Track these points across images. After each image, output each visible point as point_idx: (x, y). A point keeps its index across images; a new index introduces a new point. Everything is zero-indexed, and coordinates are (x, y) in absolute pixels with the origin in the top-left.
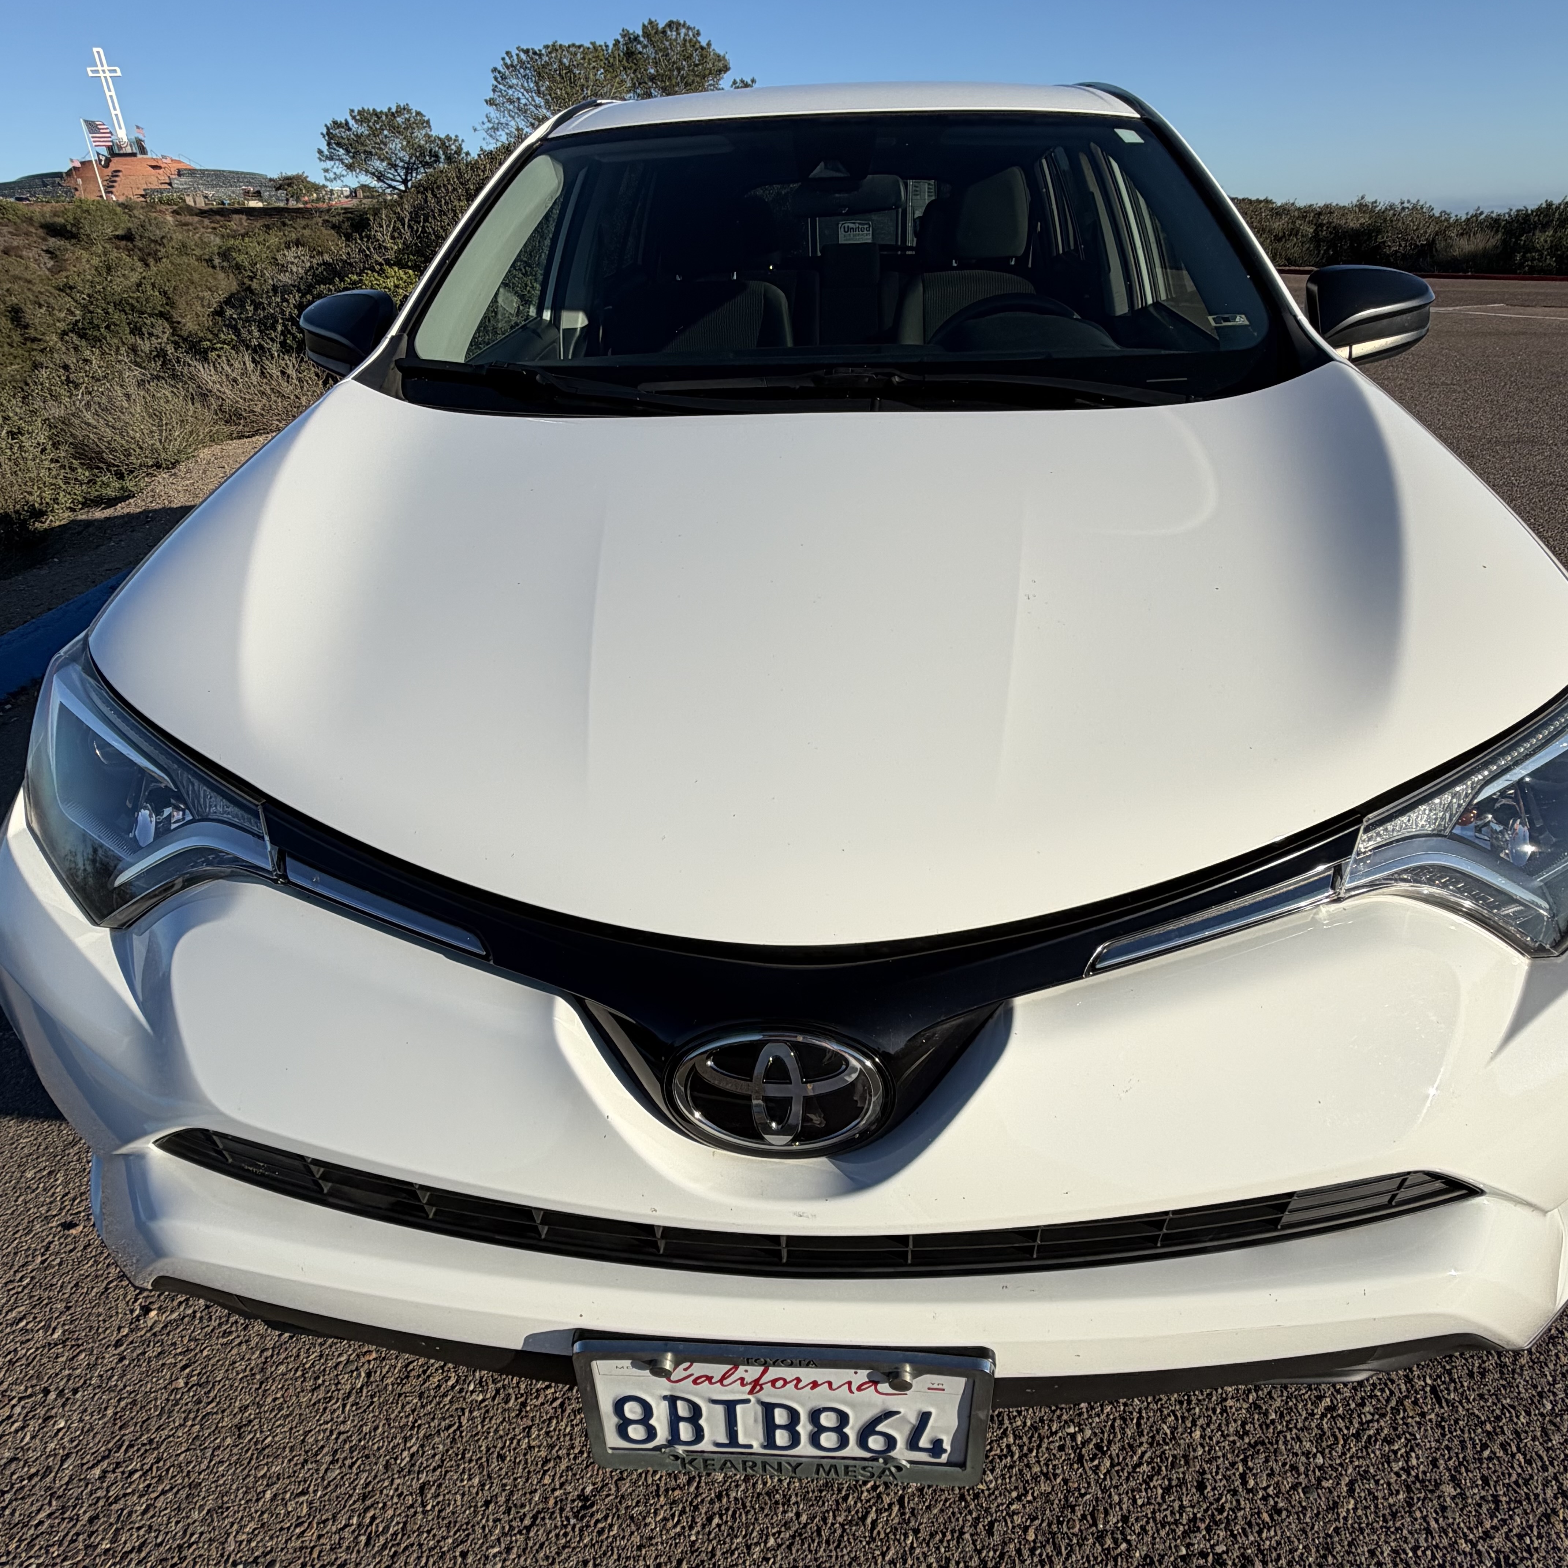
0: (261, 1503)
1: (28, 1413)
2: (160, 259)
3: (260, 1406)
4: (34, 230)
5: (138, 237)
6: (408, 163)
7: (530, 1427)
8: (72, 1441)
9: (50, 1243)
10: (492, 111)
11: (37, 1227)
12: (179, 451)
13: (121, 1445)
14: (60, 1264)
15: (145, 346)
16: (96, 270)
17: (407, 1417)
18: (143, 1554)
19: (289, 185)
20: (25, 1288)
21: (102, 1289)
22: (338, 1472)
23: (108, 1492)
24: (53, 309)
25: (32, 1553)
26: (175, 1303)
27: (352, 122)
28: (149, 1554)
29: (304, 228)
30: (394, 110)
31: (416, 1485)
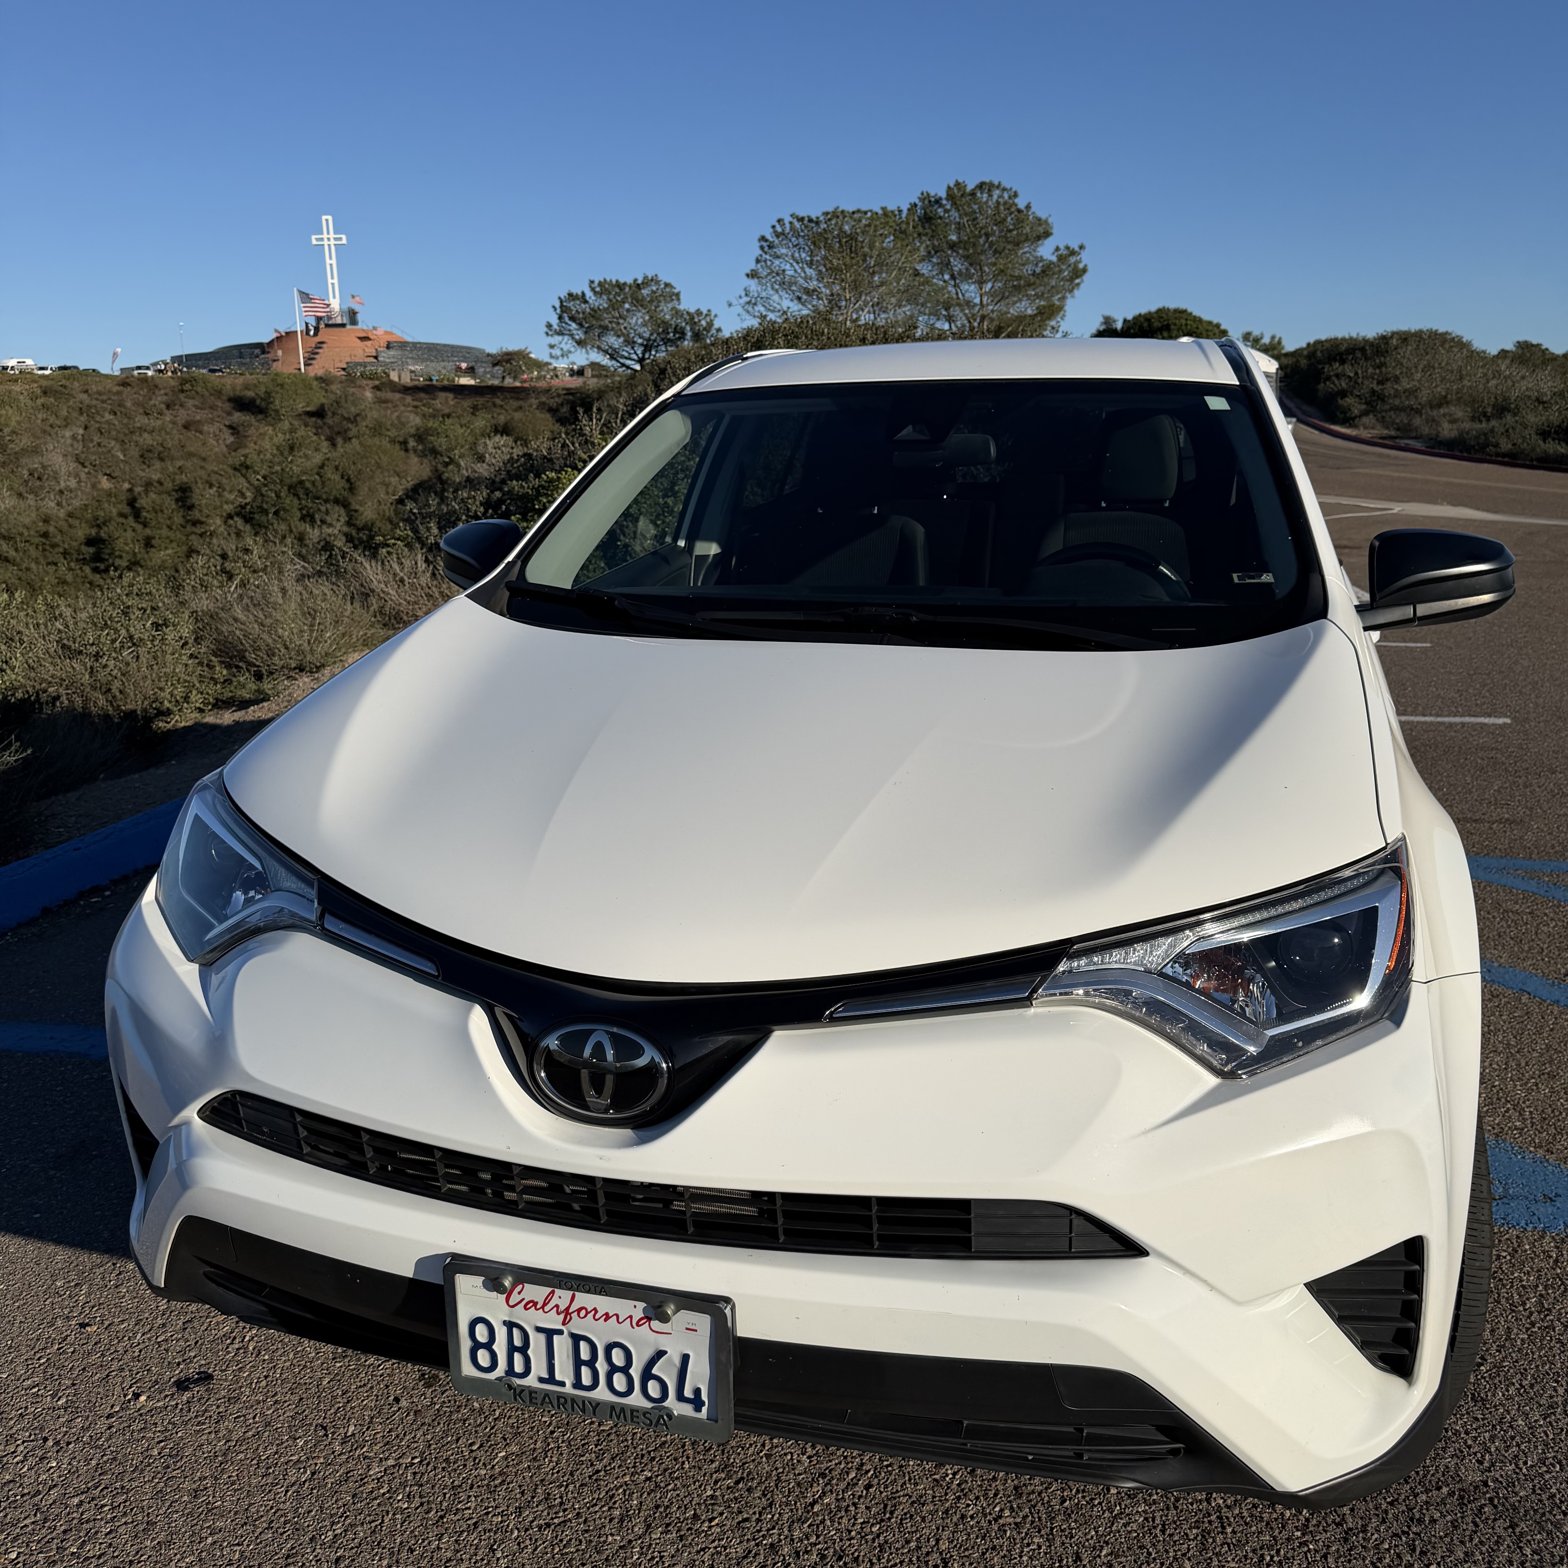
0: (202, 1545)
1: (28, 1452)
2: (350, 439)
3: (216, 1479)
4: (220, 404)
5: (330, 414)
6: (649, 340)
7: (442, 1535)
8: (60, 1477)
9: (67, 1336)
10: (753, 284)
11: (59, 1323)
12: (327, 654)
13: (98, 1487)
14: (73, 1353)
15: (314, 534)
16: (278, 449)
17: (338, 1508)
18: (101, 1561)
19: (508, 361)
20: (41, 1365)
21: (104, 1376)
22: (270, 1535)
23: (82, 1515)
24: (224, 490)
25: (16, 1544)
26: (163, 1395)
27: (589, 294)
28: (105, 1562)
29: (516, 410)
30: (640, 282)
31: (333, 1557)
